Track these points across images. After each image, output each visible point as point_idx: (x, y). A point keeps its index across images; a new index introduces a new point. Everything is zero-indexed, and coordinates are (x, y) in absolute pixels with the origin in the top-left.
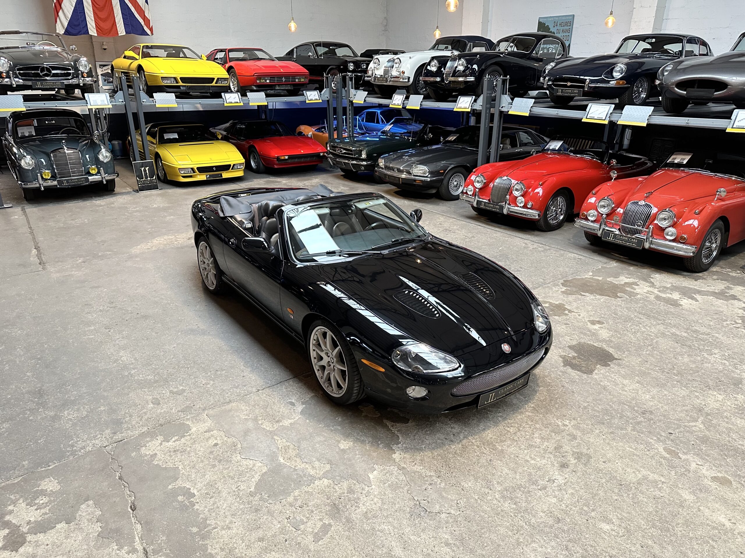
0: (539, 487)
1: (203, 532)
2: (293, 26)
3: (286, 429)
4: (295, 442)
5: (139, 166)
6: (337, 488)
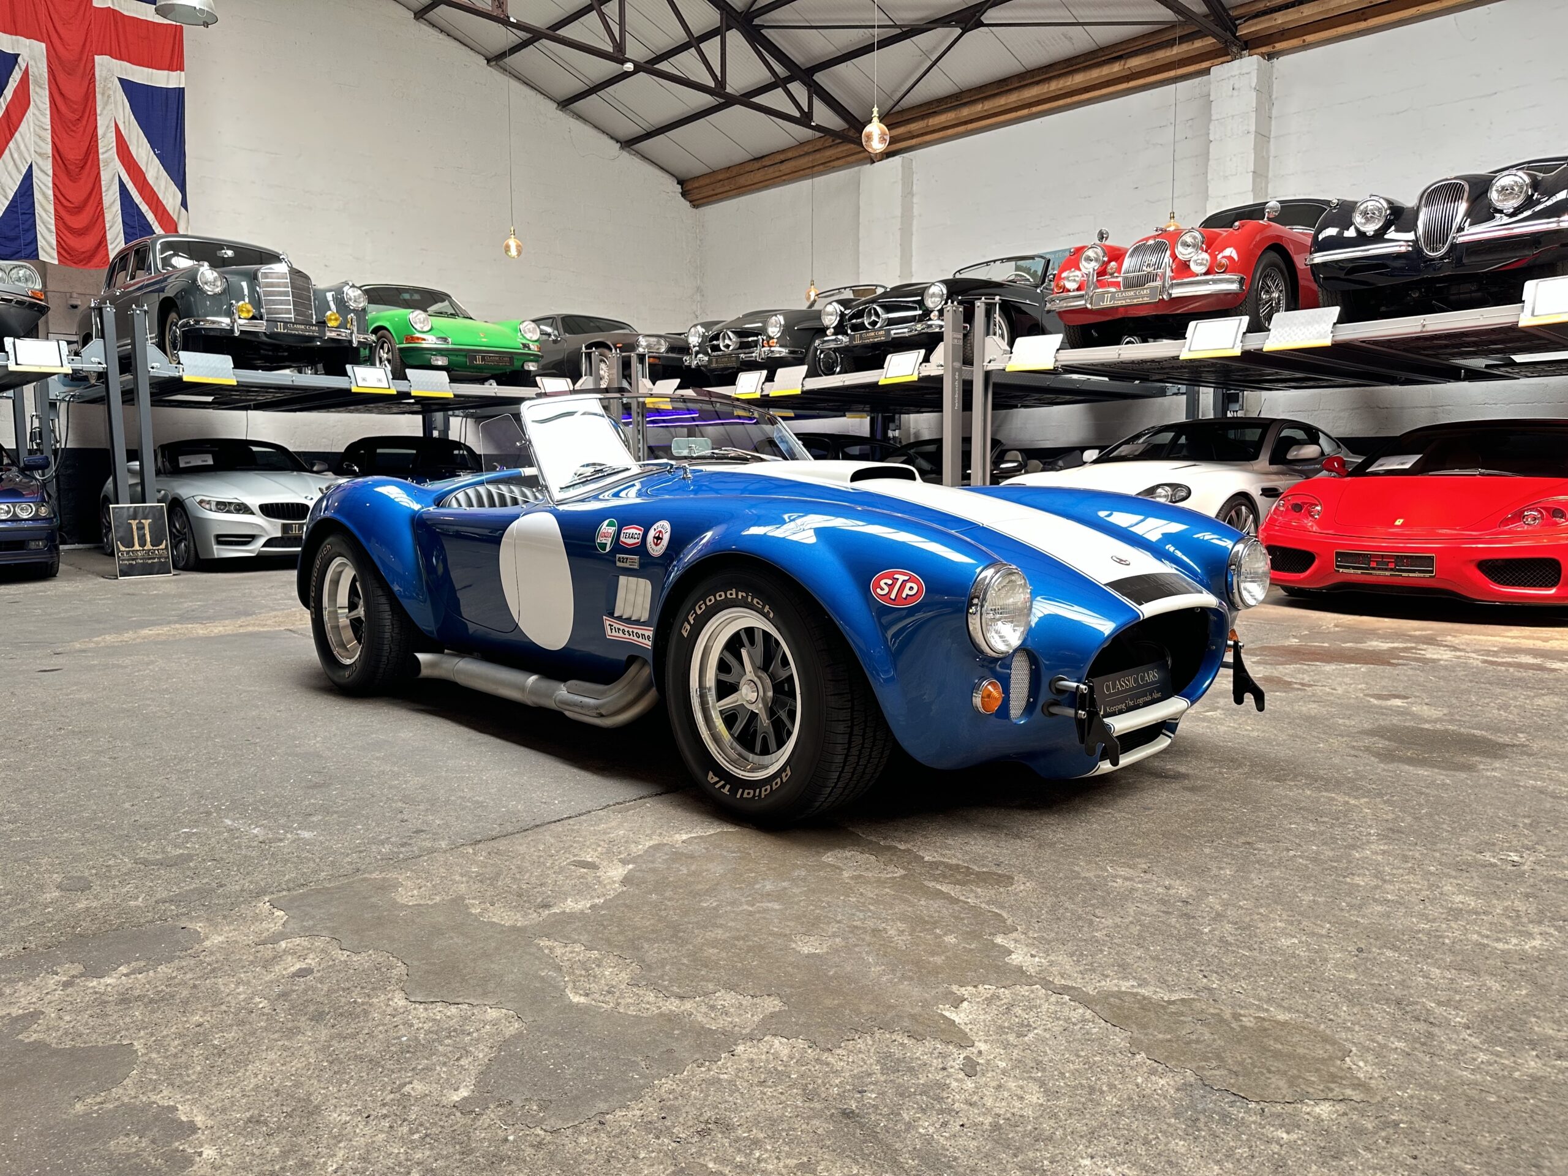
3: (580, 921)
4: (621, 947)
5: (125, 515)
6: (833, 1059)
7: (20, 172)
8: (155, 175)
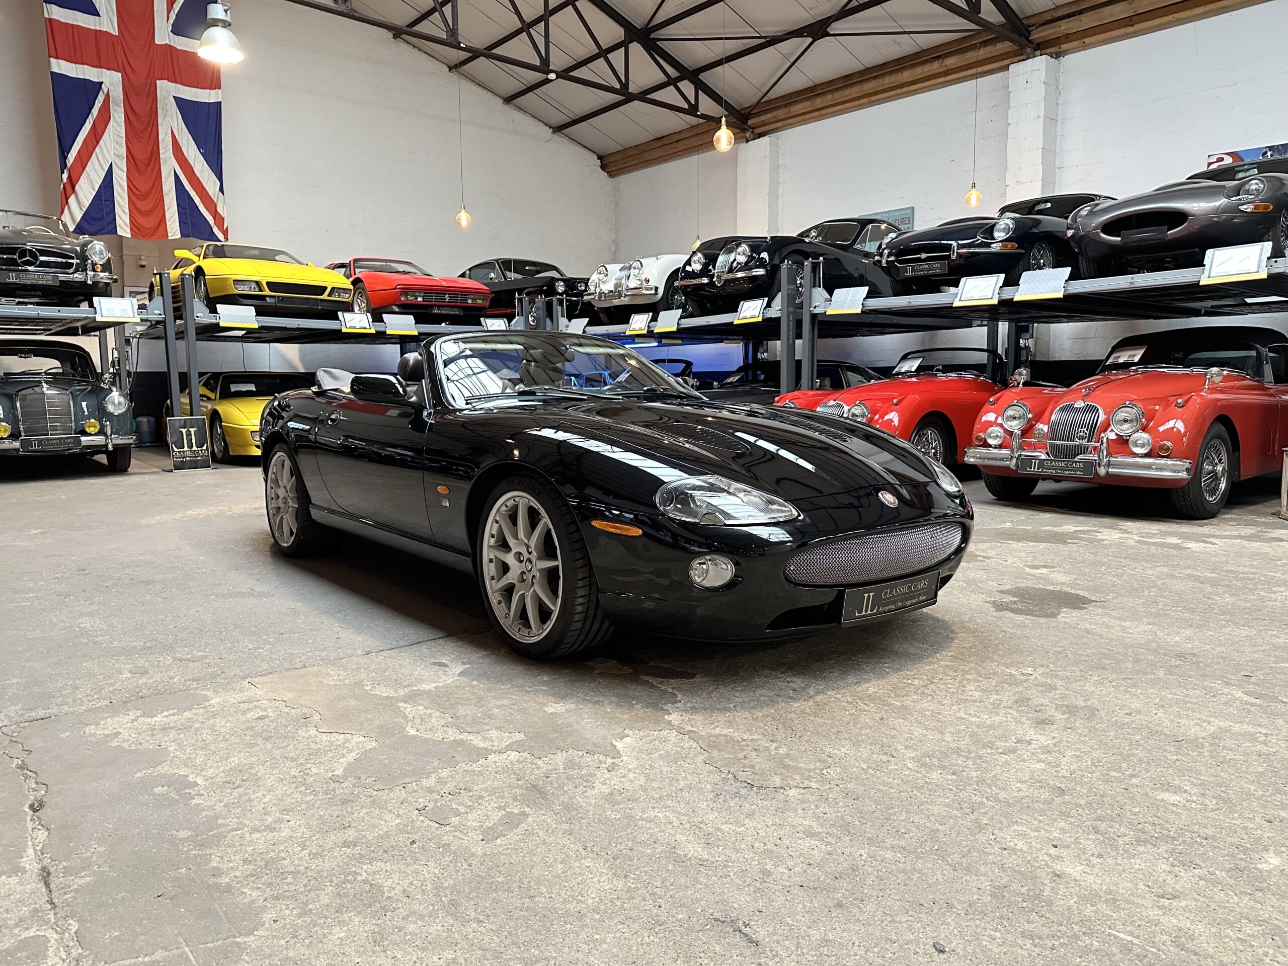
0: (1000, 750)
1: (205, 836)
2: (464, 218)
3: (426, 694)
4: (445, 709)
5: (178, 424)
6: (540, 763)
7: (103, 169)
8: (200, 168)
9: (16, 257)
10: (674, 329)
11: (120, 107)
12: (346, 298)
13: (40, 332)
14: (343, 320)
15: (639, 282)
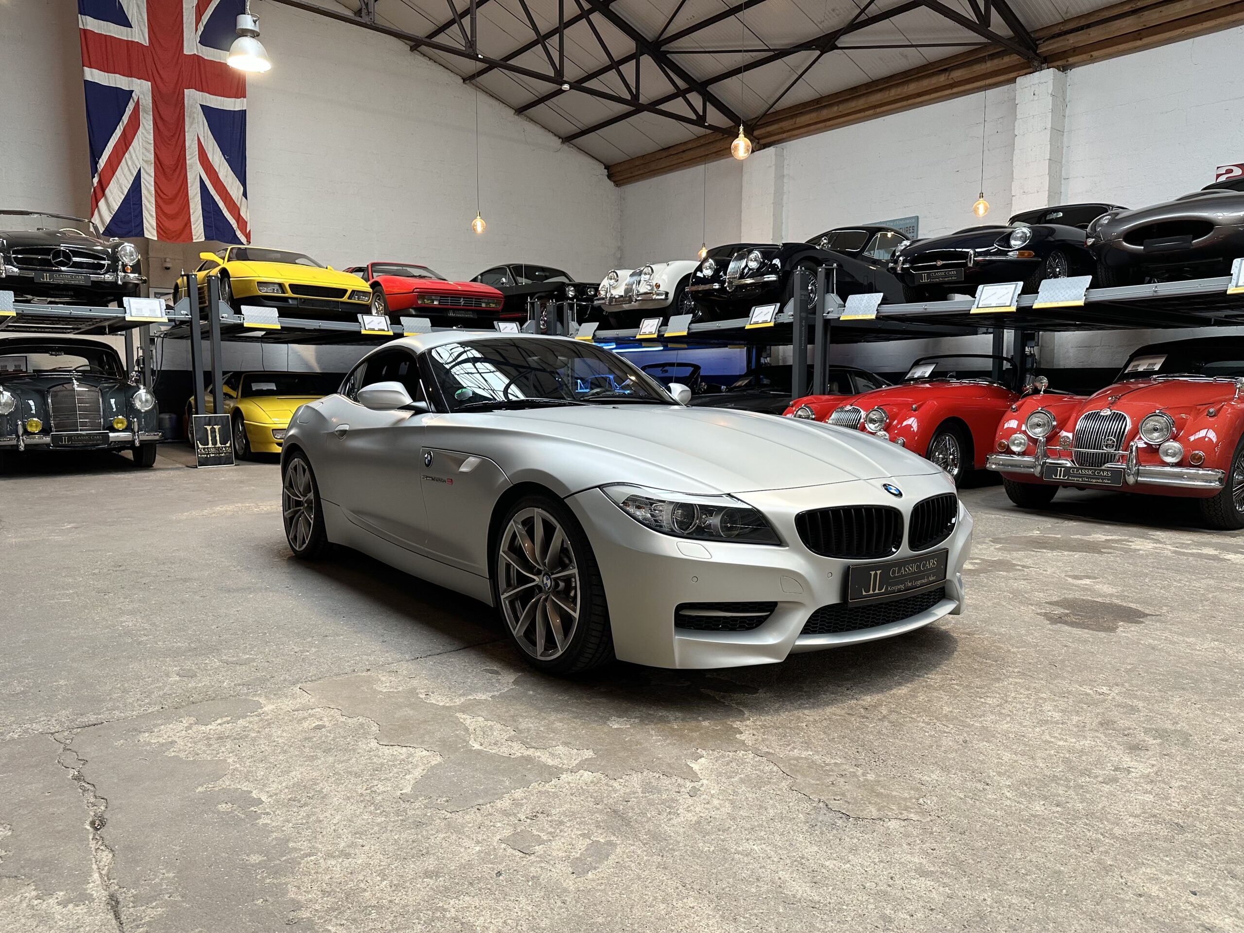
0: (1100, 779)
1: (278, 862)
2: (479, 225)
3: (484, 704)
4: (506, 721)
5: (203, 422)
6: (616, 784)
7: (132, 174)
8: (225, 174)
9: (50, 257)
10: (685, 333)
11: (149, 115)
12: (365, 301)
13: (69, 331)
14: (362, 322)
15: (649, 288)
